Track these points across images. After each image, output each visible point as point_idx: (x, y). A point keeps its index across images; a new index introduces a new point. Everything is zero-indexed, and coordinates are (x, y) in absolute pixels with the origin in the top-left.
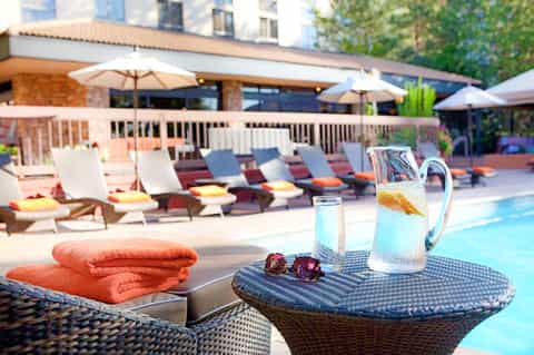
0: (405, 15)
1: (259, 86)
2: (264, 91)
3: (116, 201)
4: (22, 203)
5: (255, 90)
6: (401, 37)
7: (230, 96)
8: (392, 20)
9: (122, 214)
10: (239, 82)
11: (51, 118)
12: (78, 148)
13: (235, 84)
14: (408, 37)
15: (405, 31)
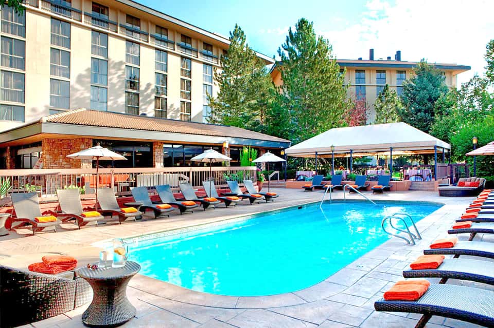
0: (255, 104)
1: (173, 144)
2: (175, 146)
3: (84, 216)
4: (41, 219)
5: (170, 146)
6: (253, 115)
7: (157, 150)
8: (249, 106)
9: (87, 222)
10: (161, 143)
11: (57, 173)
12: (70, 187)
13: (159, 144)
14: (258, 115)
15: (256, 112)
